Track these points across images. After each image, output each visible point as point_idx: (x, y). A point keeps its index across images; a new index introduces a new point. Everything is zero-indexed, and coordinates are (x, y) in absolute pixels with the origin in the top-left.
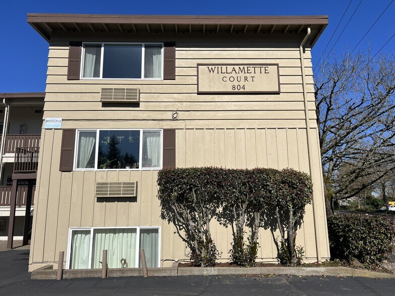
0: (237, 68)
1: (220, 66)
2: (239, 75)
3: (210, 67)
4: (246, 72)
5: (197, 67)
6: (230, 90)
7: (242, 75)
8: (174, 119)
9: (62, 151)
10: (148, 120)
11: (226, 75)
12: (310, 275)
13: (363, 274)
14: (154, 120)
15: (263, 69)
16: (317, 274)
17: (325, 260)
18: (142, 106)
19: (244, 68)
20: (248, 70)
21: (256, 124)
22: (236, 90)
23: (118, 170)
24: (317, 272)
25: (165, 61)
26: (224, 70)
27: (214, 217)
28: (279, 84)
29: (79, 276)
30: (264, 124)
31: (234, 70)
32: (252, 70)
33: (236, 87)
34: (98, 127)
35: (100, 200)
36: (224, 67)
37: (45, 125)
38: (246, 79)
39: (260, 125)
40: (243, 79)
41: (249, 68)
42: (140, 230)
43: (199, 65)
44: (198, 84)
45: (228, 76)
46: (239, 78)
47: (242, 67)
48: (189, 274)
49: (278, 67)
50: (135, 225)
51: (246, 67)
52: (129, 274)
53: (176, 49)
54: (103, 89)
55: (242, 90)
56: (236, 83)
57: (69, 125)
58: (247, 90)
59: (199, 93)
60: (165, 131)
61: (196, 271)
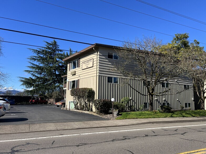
1: (85, 62)
14: (77, 78)
15: (91, 61)
18: (76, 74)
28: (93, 64)
34: (72, 80)
39: (90, 76)
40: (88, 64)
43: (82, 63)
44: (82, 68)
49: (93, 59)
51: (88, 61)
53: (80, 59)
54: (71, 72)
55: (88, 67)
57: (69, 80)
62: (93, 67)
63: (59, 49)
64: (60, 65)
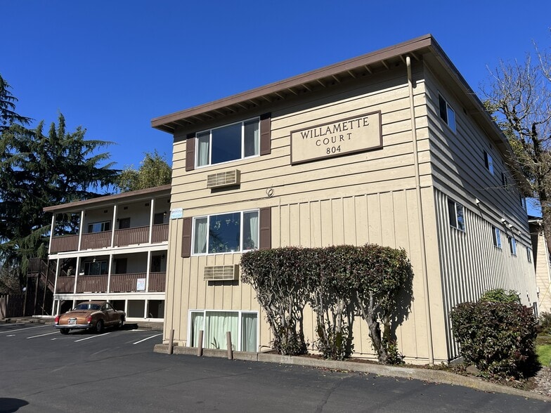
0: (331, 126)
1: (313, 129)
2: (333, 135)
3: (304, 132)
4: (342, 129)
5: (291, 136)
6: (325, 154)
7: (337, 134)
8: (270, 197)
9: (183, 238)
10: (247, 201)
11: (320, 138)
12: (394, 375)
13: (467, 383)
14: (251, 200)
15: (361, 122)
16: (403, 376)
17: (440, 363)
18: (243, 187)
19: (339, 125)
20: (344, 126)
21: (352, 191)
22: (331, 154)
23: (223, 253)
24: (403, 373)
25: (261, 136)
26: (318, 133)
27: (308, 303)
28: (381, 136)
29: (184, 353)
30: (364, 189)
31: (328, 130)
32: (348, 125)
33: (331, 150)
34: (209, 213)
35: (211, 283)
36: (318, 129)
37: (172, 216)
38: (341, 137)
39: (358, 191)
40: (338, 139)
41: (345, 124)
42: (242, 314)
43: (292, 132)
44: (291, 155)
45: (322, 138)
46: (334, 138)
47: (337, 124)
48: (267, 360)
49: (381, 115)
50: (238, 308)
51: (341, 123)
52: (219, 355)
53: (272, 120)
54: (208, 176)
55: (337, 152)
56: (330, 145)
57: (188, 214)
58: (342, 151)
59: (294, 164)
60: (262, 210)
61: (274, 358)
62: (380, 148)
63: (12, 113)
64: (16, 169)
